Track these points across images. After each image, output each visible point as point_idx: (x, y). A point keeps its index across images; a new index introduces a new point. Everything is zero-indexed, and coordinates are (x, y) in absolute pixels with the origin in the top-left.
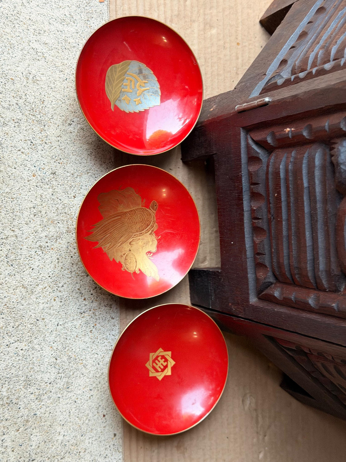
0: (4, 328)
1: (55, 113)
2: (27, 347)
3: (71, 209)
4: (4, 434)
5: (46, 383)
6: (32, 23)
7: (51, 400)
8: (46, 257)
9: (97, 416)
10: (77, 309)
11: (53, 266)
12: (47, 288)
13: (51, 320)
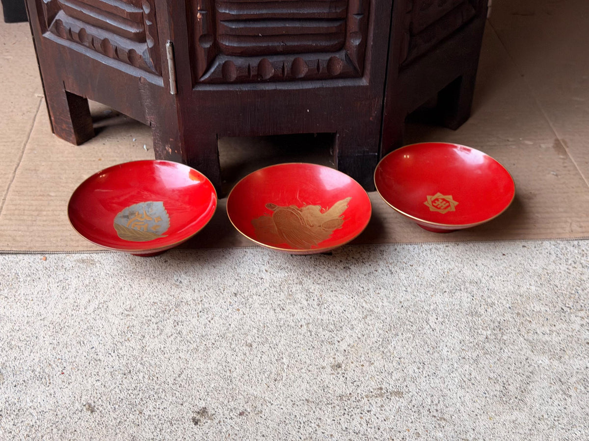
0: (413, 333)
1: (168, 293)
2: (434, 315)
3: (275, 281)
7: (492, 295)
10: (387, 276)
11: (340, 295)
12: (366, 300)
13: (401, 296)
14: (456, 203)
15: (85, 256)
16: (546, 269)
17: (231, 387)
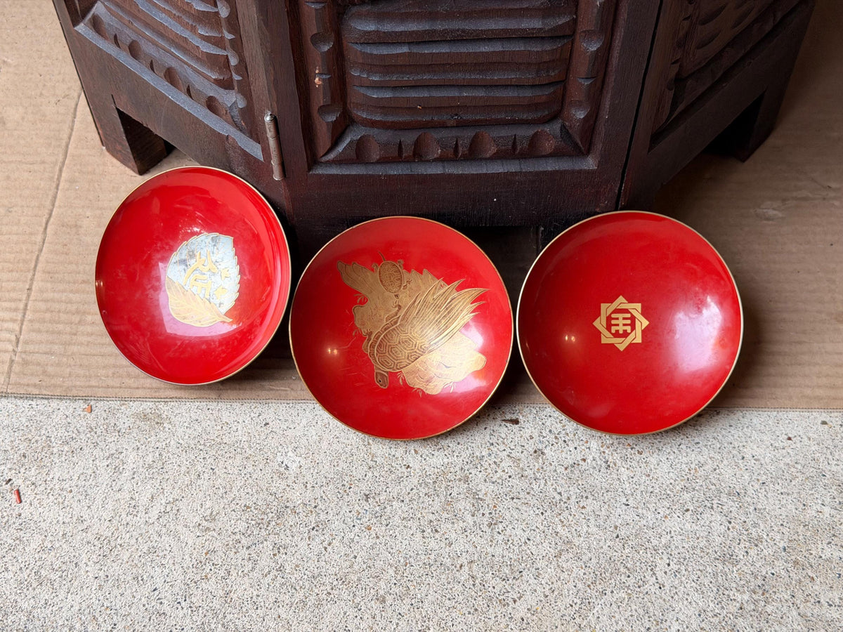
0: (629, 591)
1: (267, 489)
2: (665, 556)
3: (428, 473)
4: (819, 602)
5: (729, 529)
6: (117, 518)
7: (760, 522)
8: (508, 517)
9: (790, 451)
10: (601, 473)
11: (524, 508)
12: (562, 518)
13: (618, 514)
15: (147, 406)
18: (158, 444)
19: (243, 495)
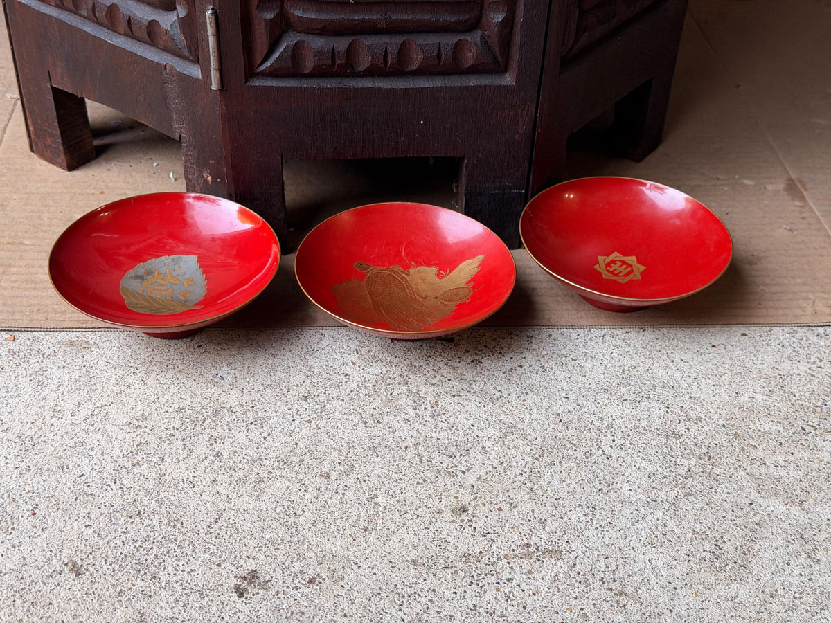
0: (578, 462)
1: (201, 395)
2: (609, 435)
3: (367, 379)
4: (765, 464)
6: (41, 420)
7: (697, 407)
8: (450, 409)
9: (717, 356)
10: (538, 376)
11: (466, 402)
12: (504, 409)
13: (559, 405)
14: (642, 268)
15: (73, 336)
16: (777, 369)
17: (296, 539)
18: (85, 364)
19: (176, 400)
